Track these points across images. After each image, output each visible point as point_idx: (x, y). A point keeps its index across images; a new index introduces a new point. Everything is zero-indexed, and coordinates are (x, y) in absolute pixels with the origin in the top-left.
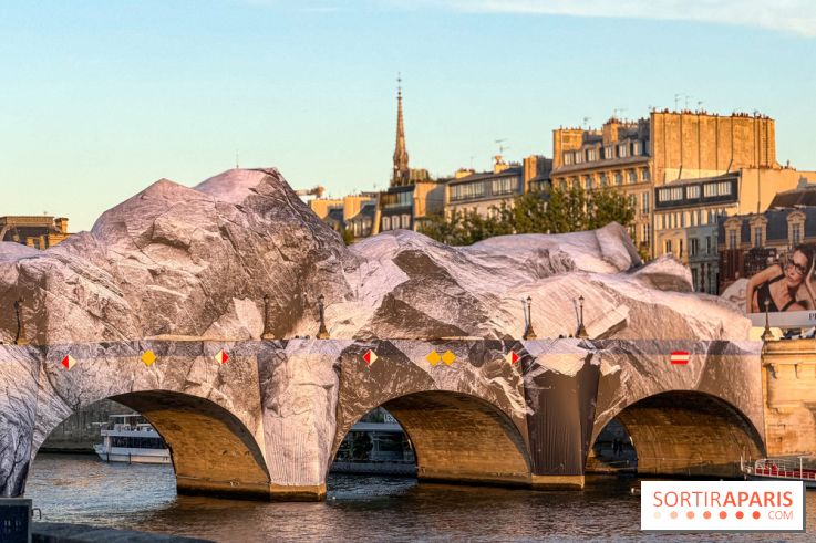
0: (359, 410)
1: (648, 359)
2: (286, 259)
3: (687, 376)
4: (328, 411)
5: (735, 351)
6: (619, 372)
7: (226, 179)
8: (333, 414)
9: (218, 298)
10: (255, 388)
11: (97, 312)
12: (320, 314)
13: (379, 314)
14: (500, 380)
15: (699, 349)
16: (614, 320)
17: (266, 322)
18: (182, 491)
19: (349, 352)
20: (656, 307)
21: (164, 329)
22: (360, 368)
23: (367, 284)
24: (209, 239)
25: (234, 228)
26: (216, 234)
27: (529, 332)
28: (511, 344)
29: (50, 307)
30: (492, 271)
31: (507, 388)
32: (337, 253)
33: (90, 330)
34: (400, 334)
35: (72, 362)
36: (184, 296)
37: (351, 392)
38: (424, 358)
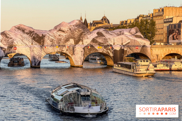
0: (87, 55)
1: (132, 48)
2: (78, 33)
3: (138, 51)
4: (82, 55)
5: (146, 47)
6: (127, 50)
7: (73, 21)
8: (83, 55)
9: (67, 39)
10: (72, 51)
11: (51, 41)
12: (82, 41)
13: (92, 41)
14: (108, 51)
15: (140, 46)
16: (128, 42)
17: (75, 42)
18: (71, 66)
19: (86, 46)
20: (134, 40)
21: (60, 43)
22: (88, 49)
23: (91, 37)
24: (68, 30)
25: (72, 29)
26: (69, 30)
27: (114, 44)
28: (111, 45)
29: (45, 40)
30: (111, 34)
31: (109, 52)
32: (87, 32)
33: (50, 43)
34: (94, 44)
35: (46, 47)
36: (63, 38)
37: (86, 52)
38: (97, 47)
